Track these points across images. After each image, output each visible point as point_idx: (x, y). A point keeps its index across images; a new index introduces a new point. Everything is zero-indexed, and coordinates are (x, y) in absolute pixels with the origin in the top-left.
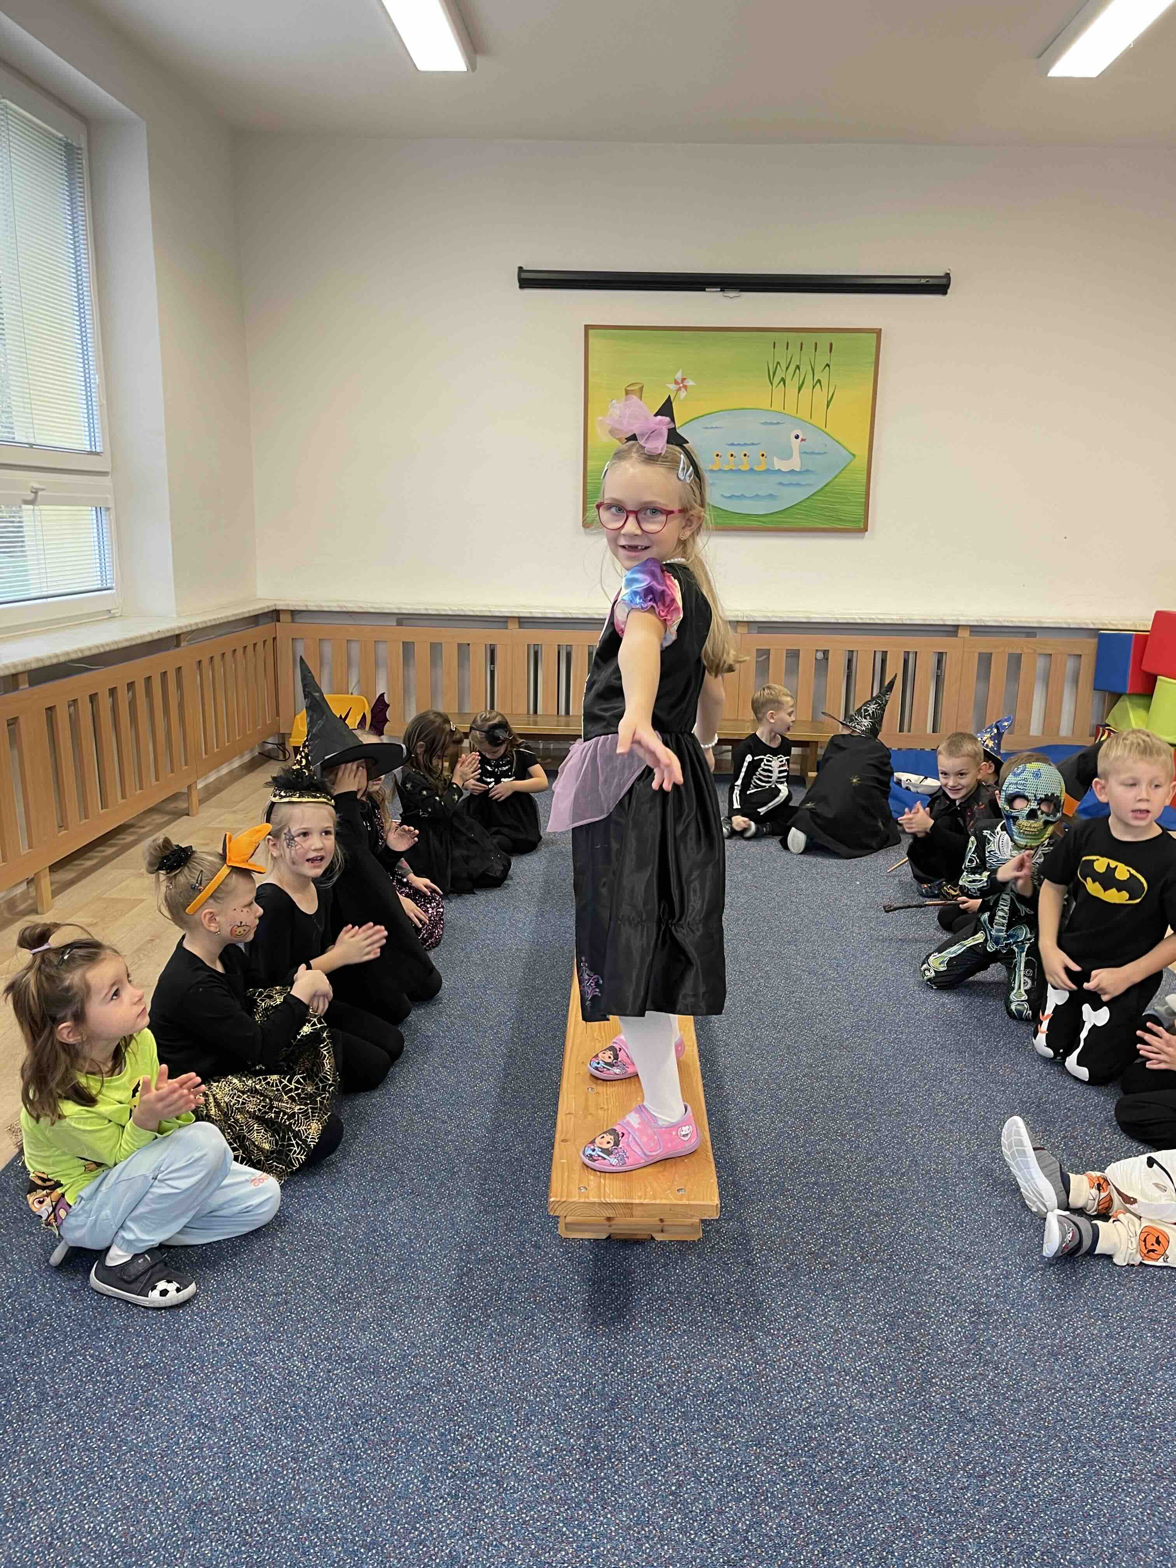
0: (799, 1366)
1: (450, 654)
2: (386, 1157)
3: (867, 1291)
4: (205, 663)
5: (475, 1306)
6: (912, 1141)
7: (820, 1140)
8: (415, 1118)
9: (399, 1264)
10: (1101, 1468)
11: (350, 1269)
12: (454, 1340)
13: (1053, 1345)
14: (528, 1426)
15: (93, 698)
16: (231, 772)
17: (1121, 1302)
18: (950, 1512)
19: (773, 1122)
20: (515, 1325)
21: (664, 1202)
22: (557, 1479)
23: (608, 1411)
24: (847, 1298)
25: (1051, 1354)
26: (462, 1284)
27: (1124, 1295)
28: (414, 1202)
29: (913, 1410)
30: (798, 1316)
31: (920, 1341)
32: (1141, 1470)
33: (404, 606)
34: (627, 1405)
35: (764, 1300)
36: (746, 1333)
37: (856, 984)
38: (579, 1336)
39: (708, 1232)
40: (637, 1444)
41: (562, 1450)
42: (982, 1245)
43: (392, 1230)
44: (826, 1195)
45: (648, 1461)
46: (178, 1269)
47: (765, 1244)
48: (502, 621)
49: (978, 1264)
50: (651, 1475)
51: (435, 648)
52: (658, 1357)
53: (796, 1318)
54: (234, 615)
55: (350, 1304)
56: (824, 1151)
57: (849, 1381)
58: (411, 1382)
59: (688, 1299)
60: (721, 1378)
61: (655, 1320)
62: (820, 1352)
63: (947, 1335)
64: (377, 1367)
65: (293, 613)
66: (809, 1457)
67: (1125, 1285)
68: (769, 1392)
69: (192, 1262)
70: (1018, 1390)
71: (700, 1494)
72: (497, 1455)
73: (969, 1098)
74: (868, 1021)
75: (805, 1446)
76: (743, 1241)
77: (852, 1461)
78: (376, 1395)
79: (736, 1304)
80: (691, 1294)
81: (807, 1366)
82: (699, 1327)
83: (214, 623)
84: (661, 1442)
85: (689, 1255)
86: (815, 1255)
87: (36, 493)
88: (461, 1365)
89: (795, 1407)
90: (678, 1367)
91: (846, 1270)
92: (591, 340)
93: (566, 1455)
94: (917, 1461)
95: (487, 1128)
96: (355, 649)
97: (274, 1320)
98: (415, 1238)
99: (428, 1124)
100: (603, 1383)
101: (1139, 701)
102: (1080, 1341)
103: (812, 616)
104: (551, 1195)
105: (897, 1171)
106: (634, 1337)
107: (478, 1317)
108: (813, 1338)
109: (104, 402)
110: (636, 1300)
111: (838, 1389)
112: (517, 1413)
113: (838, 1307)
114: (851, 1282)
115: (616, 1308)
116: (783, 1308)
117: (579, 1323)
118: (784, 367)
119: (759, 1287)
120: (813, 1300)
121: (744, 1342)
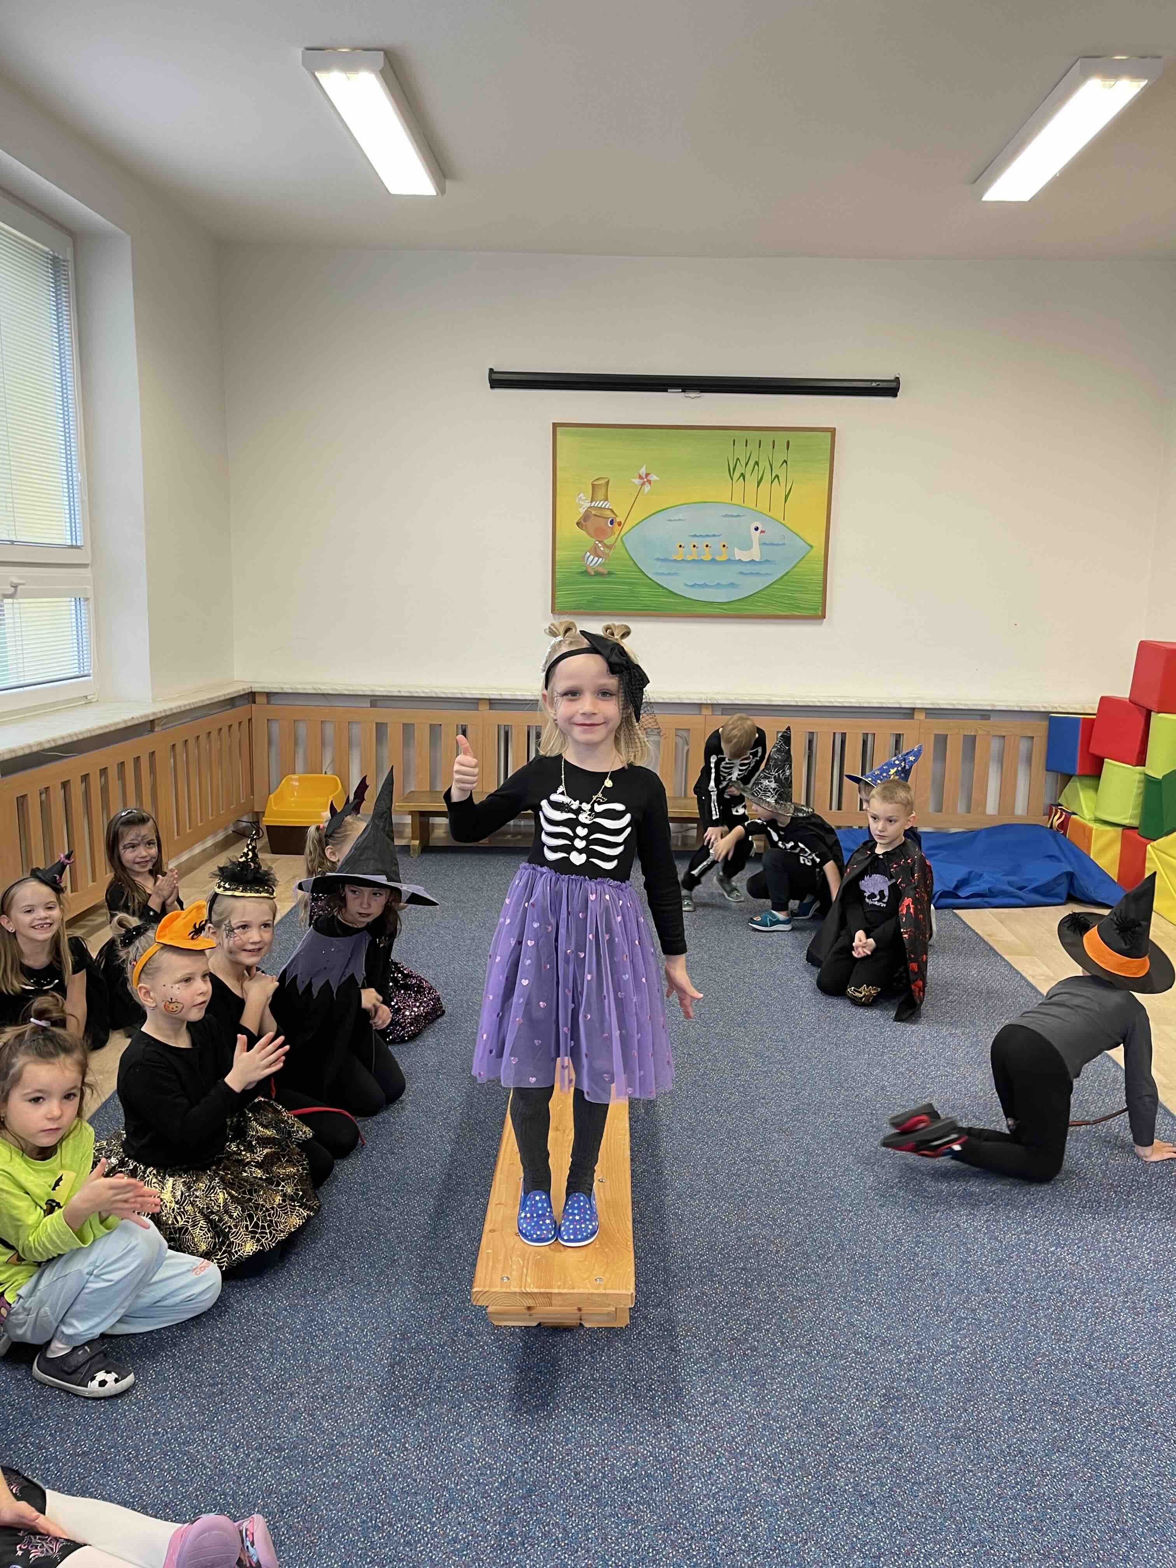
0: (712, 1452)
1: (422, 735)
2: (329, 1245)
3: (784, 1376)
4: (179, 748)
5: (405, 1395)
6: (840, 1226)
8: (360, 1205)
9: (334, 1354)
12: (383, 1429)
13: (957, 1428)
14: (447, 1513)
15: (65, 785)
16: (204, 851)
17: (1026, 1385)
19: (708, 1207)
20: (442, 1413)
21: (581, 1291)
23: (524, 1498)
24: (764, 1384)
25: (957, 1438)
26: (394, 1373)
28: (352, 1291)
29: (818, 1495)
30: (716, 1402)
31: (830, 1425)
33: (376, 688)
34: (544, 1492)
35: (684, 1387)
36: (664, 1419)
38: (503, 1424)
39: (635, 1318)
40: (550, 1530)
41: (478, 1537)
42: (898, 1329)
43: (329, 1319)
44: (753, 1281)
45: (560, 1545)
46: (118, 1359)
47: (690, 1330)
48: (474, 703)
49: (893, 1349)
51: (408, 728)
52: (579, 1445)
53: (713, 1405)
54: (209, 699)
55: (283, 1394)
56: (754, 1236)
57: (758, 1466)
58: (337, 1471)
59: (610, 1386)
60: (636, 1464)
61: (578, 1407)
62: (734, 1438)
63: (857, 1419)
64: (306, 1456)
65: (269, 695)
66: (714, 1540)
67: (1030, 1369)
68: (681, 1478)
69: (133, 1353)
70: (919, 1473)
72: (415, 1541)
73: (900, 1182)
74: (809, 1105)
75: (711, 1530)
76: (668, 1329)
77: (754, 1544)
78: (303, 1483)
79: (657, 1391)
80: (614, 1380)
82: (619, 1414)
83: (188, 708)
84: (573, 1527)
85: (616, 1341)
87: (15, 587)
88: (386, 1454)
89: (705, 1492)
90: (597, 1453)
91: (766, 1355)
92: (558, 437)
93: (481, 1541)
95: (430, 1216)
96: (329, 730)
97: (208, 1410)
98: (351, 1328)
99: (373, 1212)
100: (522, 1471)
101: (1088, 782)
102: (983, 1424)
103: (773, 699)
104: (475, 1285)
105: (824, 1255)
106: (556, 1425)
107: (407, 1407)
108: (728, 1423)
109: (86, 498)
110: (561, 1388)
111: (747, 1475)
112: (437, 1501)
113: (754, 1392)
114: (769, 1367)
115: (541, 1395)
116: (702, 1394)
117: (504, 1411)
118: (743, 463)
119: (680, 1373)
120: (732, 1386)
121: (661, 1428)
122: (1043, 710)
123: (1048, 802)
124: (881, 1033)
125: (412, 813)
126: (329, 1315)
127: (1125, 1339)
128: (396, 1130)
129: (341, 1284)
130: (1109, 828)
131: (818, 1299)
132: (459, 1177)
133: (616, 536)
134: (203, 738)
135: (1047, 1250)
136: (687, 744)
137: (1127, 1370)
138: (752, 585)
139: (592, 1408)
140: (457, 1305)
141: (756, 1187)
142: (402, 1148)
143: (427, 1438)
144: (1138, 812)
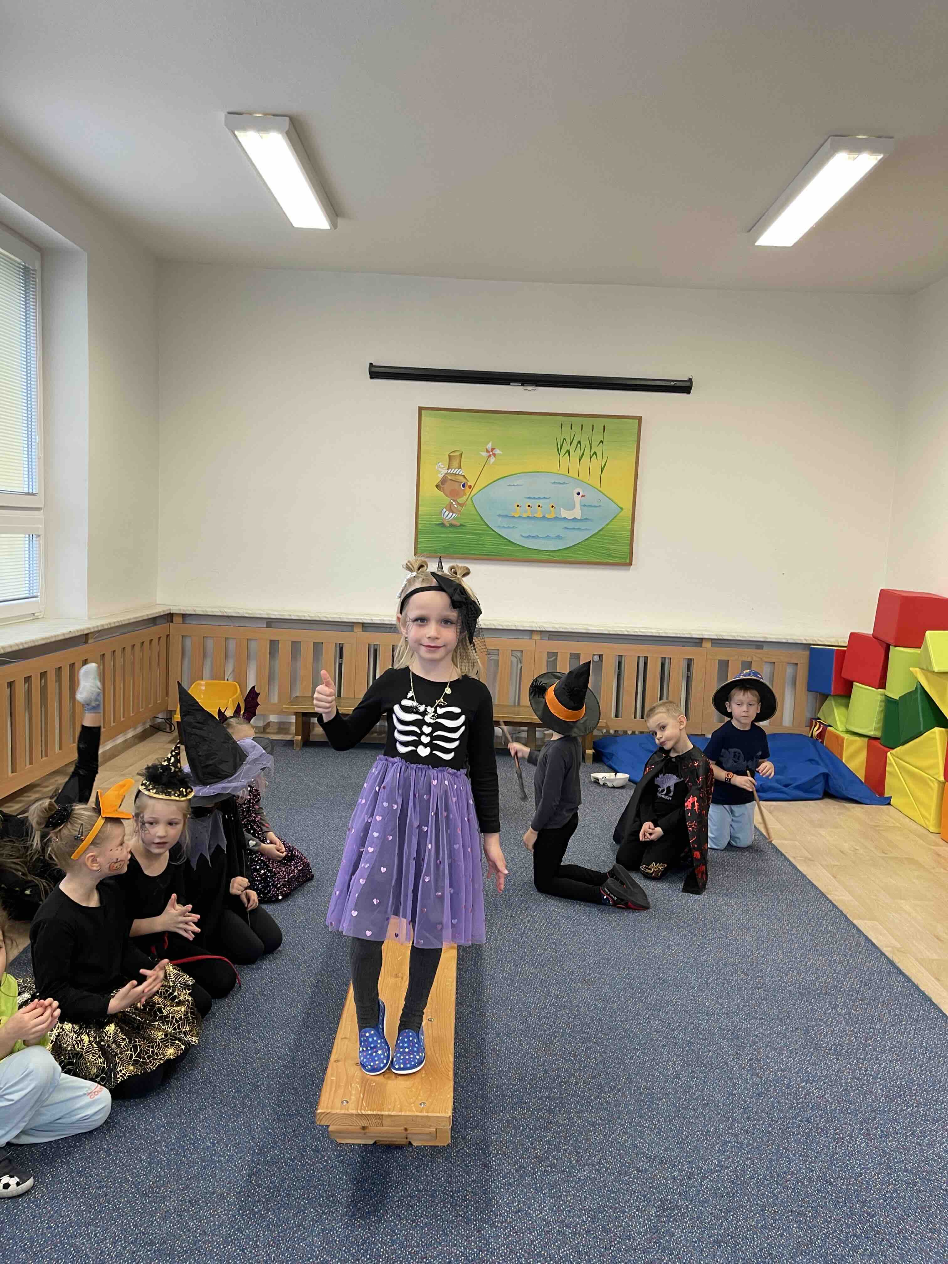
0: (514, 1253)
1: (307, 652)
2: (203, 1072)
3: (577, 1189)
4: (108, 656)
6: (629, 1062)
7: (557, 1060)
8: (232, 1038)
9: (201, 1164)
11: (161, 1168)
12: (239, 1229)
13: (718, 1235)
15: (11, 685)
16: (126, 740)
17: (777, 1198)
19: (521, 1045)
20: (290, 1217)
21: (408, 1113)
24: (561, 1196)
25: (718, 1242)
26: (251, 1182)
27: (780, 1193)
28: (221, 1111)
30: (519, 1211)
31: (613, 1231)
33: (272, 612)
35: (493, 1197)
36: (475, 1225)
38: (340, 1228)
39: (456, 1138)
42: (673, 1151)
44: (555, 1107)
46: (21, 1165)
47: (501, 1149)
48: (350, 626)
49: (669, 1167)
51: (296, 645)
52: (402, 1246)
53: (517, 1213)
54: (135, 618)
55: (157, 1197)
56: (558, 1069)
59: (432, 1196)
61: (403, 1214)
62: (532, 1242)
63: (636, 1227)
65: (184, 616)
67: (781, 1185)
69: (34, 1158)
74: (608, 960)
76: (484, 1146)
79: (470, 1201)
81: (520, 1253)
82: (438, 1220)
83: (117, 624)
85: (438, 1158)
86: (540, 1160)
91: (563, 1171)
92: (423, 418)
95: (290, 1048)
96: (232, 645)
97: (94, 1208)
98: (218, 1142)
99: (242, 1044)
101: (840, 700)
102: (740, 1231)
103: (590, 628)
104: (319, 1107)
105: (615, 1087)
106: (385, 1229)
107: (260, 1211)
108: (529, 1229)
109: (42, 456)
110: (390, 1197)
113: (552, 1203)
114: (565, 1182)
115: (373, 1204)
116: (508, 1204)
117: (341, 1216)
118: (569, 441)
119: (491, 1186)
120: (533, 1198)
121: (473, 1233)
122: (804, 642)
123: (809, 716)
124: (669, 901)
125: (296, 714)
126: (200, 1131)
127: (859, 1160)
128: (267, 975)
129: (212, 1105)
130: (857, 738)
131: (609, 1124)
133: (467, 496)
134: (128, 650)
135: (798, 1085)
136: (521, 663)
137: (860, 1186)
138: (574, 538)
139: (415, 1215)
140: (307, 1125)
141: (562, 1027)
142: (271, 991)
143: (275, 1237)
144: (880, 725)
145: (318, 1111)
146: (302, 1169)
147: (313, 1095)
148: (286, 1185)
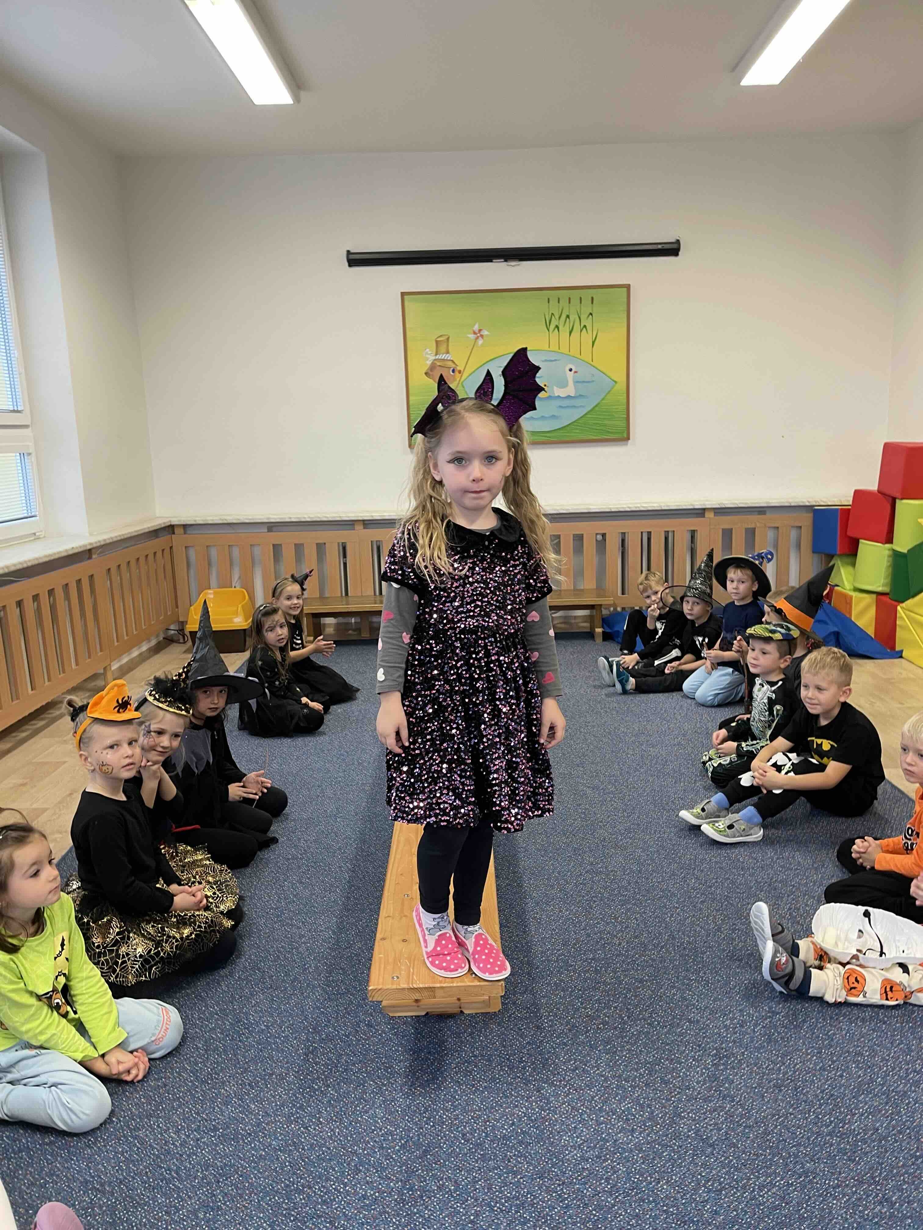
1: (310, 553)
2: (251, 960)
3: (631, 1044)
4: (114, 571)
5: (318, 1078)
6: (670, 920)
10: (814, 1178)
11: (218, 1055)
12: (301, 1107)
14: (357, 1174)
15: (20, 603)
16: (141, 654)
17: (832, 1040)
18: (693, 1221)
19: (561, 911)
21: (459, 984)
22: (379, 1217)
23: (421, 1158)
24: (616, 1052)
25: (778, 1087)
26: (308, 1060)
27: (834, 1034)
28: (272, 995)
29: (666, 1141)
30: (577, 1069)
31: (672, 1082)
32: (846, 1177)
33: (271, 516)
34: (437, 1151)
35: (549, 1057)
36: (534, 1085)
37: (629, 796)
38: (400, 1098)
39: (506, 1004)
40: (444, 1183)
42: (723, 1001)
44: (601, 968)
45: (452, 1196)
48: (350, 524)
49: (720, 1017)
50: (454, 1208)
51: (299, 548)
52: (465, 1111)
53: (574, 1071)
54: (136, 531)
55: (216, 1083)
56: (600, 932)
57: (615, 1119)
58: (263, 1145)
59: (489, 1060)
60: (513, 1124)
61: (462, 1080)
62: (593, 1098)
63: (694, 1076)
64: (237, 1133)
65: (185, 527)
66: (582, 1184)
70: (749, 1118)
71: (493, 1220)
72: (331, 1200)
73: (716, 882)
74: (638, 825)
75: (579, 1176)
76: (534, 1010)
77: (615, 1185)
78: (235, 1157)
79: (527, 1063)
80: (491, 1055)
82: (497, 1083)
83: (119, 538)
84: (463, 1180)
85: (492, 1024)
86: (591, 1018)
88: (304, 1128)
89: (571, 1144)
90: (479, 1117)
91: (615, 1028)
92: (406, 303)
93: (386, 1196)
94: (667, 1183)
95: (333, 931)
96: (236, 552)
98: (271, 1025)
100: (418, 1135)
101: (847, 559)
102: (799, 1074)
103: (591, 507)
104: (370, 984)
105: (658, 945)
106: (445, 1095)
108: (588, 1086)
109: (24, 372)
110: (447, 1064)
111: (606, 1127)
112: (348, 1164)
113: (608, 1059)
114: (619, 1037)
115: (431, 1072)
116: (564, 1063)
117: (401, 1087)
118: (557, 317)
119: (546, 1047)
120: (588, 1055)
121: (532, 1093)
122: (807, 504)
126: (253, 1016)
129: (262, 990)
130: (865, 595)
131: (656, 980)
132: (356, 899)
133: (458, 381)
134: (133, 563)
140: (359, 1002)
141: (600, 892)
142: (309, 879)
143: (338, 1112)
144: (888, 580)
145: (370, 988)
146: (357, 1044)
147: (361, 973)
148: (343, 1061)
